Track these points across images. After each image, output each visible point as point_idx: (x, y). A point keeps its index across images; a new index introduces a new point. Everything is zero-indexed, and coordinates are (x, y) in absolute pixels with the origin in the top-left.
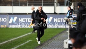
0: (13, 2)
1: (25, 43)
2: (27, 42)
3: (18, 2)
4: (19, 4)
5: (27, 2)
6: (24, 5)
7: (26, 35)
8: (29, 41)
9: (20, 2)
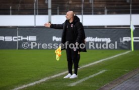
0: (82, 8)
1: (97, 74)
2: (101, 72)
3: (91, 8)
4: (93, 11)
5: (105, 8)
6: (100, 13)
7: (101, 61)
8: (104, 70)
9: (94, 8)
